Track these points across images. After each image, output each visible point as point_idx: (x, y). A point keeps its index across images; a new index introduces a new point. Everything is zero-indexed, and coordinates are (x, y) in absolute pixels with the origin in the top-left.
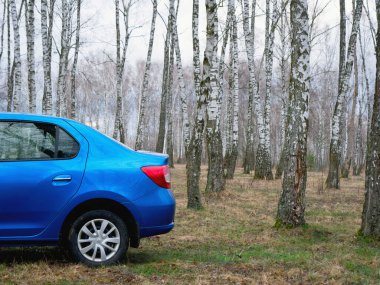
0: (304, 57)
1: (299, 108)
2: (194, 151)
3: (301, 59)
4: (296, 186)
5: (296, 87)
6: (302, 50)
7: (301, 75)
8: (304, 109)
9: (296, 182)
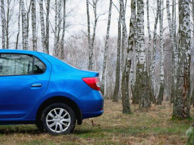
0: (187, 18)
1: (184, 48)
2: (126, 79)
3: (185, 19)
4: (184, 95)
5: (182, 35)
6: (185, 14)
7: (185, 28)
8: (187, 49)
9: (184, 93)
